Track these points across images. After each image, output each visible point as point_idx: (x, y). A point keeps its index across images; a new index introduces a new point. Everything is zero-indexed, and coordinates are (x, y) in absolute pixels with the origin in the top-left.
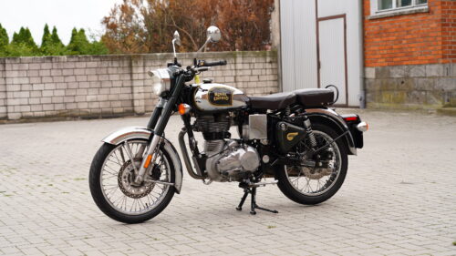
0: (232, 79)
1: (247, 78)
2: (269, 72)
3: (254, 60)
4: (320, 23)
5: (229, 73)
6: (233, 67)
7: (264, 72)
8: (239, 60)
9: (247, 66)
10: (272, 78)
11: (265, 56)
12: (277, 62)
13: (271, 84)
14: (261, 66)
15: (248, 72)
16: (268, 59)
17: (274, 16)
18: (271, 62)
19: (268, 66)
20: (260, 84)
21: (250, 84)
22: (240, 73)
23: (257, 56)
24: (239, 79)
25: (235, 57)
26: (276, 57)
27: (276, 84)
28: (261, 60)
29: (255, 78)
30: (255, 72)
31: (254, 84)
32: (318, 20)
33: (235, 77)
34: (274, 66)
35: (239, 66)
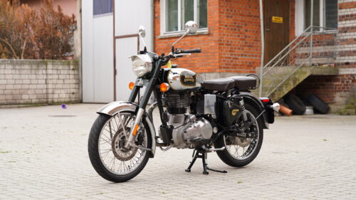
0: (44, 82)
1: (55, 81)
2: (72, 77)
3: (61, 67)
4: (117, 40)
5: (41, 77)
6: (44, 72)
7: (68, 76)
8: (50, 66)
9: (55, 72)
10: (74, 81)
11: (69, 64)
12: (78, 69)
13: (74, 86)
14: (66, 72)
15: (56, 77)
16: (72, 67)
17: (77, 34)
18: (73, 69)
19: (72, 72)
20: (65, 86)
21: (57, 86)
22: (50, 77)
23: (63, 64)
24: (49, 81)
25: (46, 64)
26: (77, 65)
27: (77, 86)
28: (66, 67)
29: (61, 82)
30: (61, 77)
31: (61, 86)
32: (115, 38)
33: (46, 80)
34: (76, 72)
35: (50, 72)
